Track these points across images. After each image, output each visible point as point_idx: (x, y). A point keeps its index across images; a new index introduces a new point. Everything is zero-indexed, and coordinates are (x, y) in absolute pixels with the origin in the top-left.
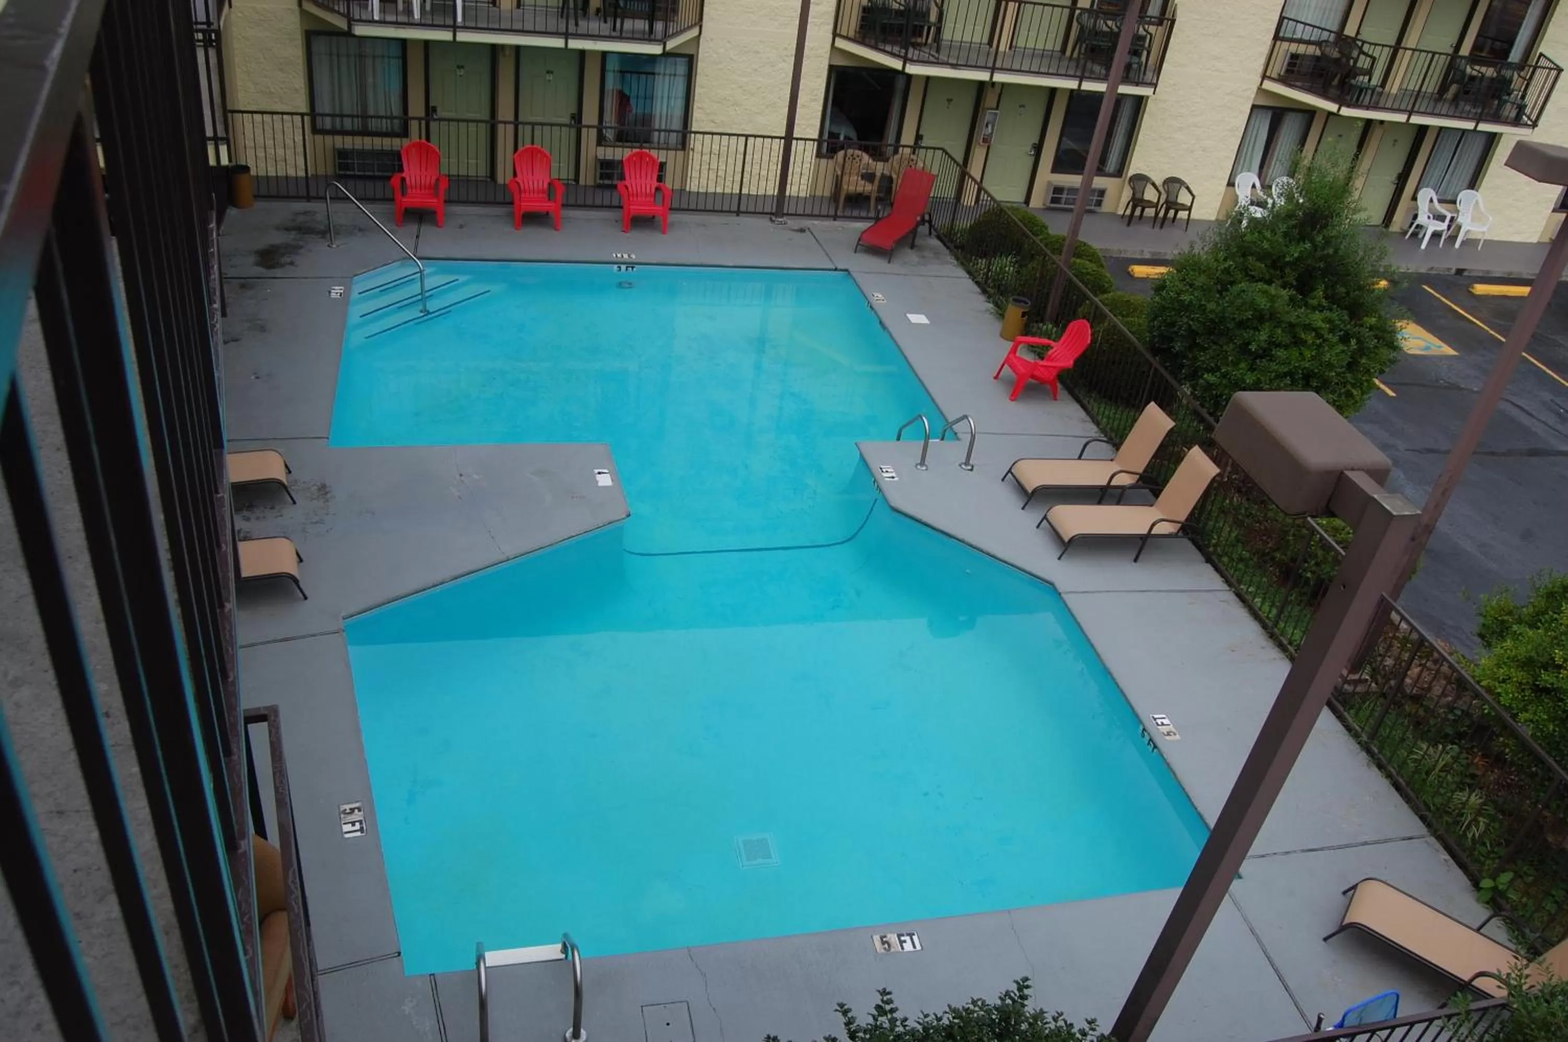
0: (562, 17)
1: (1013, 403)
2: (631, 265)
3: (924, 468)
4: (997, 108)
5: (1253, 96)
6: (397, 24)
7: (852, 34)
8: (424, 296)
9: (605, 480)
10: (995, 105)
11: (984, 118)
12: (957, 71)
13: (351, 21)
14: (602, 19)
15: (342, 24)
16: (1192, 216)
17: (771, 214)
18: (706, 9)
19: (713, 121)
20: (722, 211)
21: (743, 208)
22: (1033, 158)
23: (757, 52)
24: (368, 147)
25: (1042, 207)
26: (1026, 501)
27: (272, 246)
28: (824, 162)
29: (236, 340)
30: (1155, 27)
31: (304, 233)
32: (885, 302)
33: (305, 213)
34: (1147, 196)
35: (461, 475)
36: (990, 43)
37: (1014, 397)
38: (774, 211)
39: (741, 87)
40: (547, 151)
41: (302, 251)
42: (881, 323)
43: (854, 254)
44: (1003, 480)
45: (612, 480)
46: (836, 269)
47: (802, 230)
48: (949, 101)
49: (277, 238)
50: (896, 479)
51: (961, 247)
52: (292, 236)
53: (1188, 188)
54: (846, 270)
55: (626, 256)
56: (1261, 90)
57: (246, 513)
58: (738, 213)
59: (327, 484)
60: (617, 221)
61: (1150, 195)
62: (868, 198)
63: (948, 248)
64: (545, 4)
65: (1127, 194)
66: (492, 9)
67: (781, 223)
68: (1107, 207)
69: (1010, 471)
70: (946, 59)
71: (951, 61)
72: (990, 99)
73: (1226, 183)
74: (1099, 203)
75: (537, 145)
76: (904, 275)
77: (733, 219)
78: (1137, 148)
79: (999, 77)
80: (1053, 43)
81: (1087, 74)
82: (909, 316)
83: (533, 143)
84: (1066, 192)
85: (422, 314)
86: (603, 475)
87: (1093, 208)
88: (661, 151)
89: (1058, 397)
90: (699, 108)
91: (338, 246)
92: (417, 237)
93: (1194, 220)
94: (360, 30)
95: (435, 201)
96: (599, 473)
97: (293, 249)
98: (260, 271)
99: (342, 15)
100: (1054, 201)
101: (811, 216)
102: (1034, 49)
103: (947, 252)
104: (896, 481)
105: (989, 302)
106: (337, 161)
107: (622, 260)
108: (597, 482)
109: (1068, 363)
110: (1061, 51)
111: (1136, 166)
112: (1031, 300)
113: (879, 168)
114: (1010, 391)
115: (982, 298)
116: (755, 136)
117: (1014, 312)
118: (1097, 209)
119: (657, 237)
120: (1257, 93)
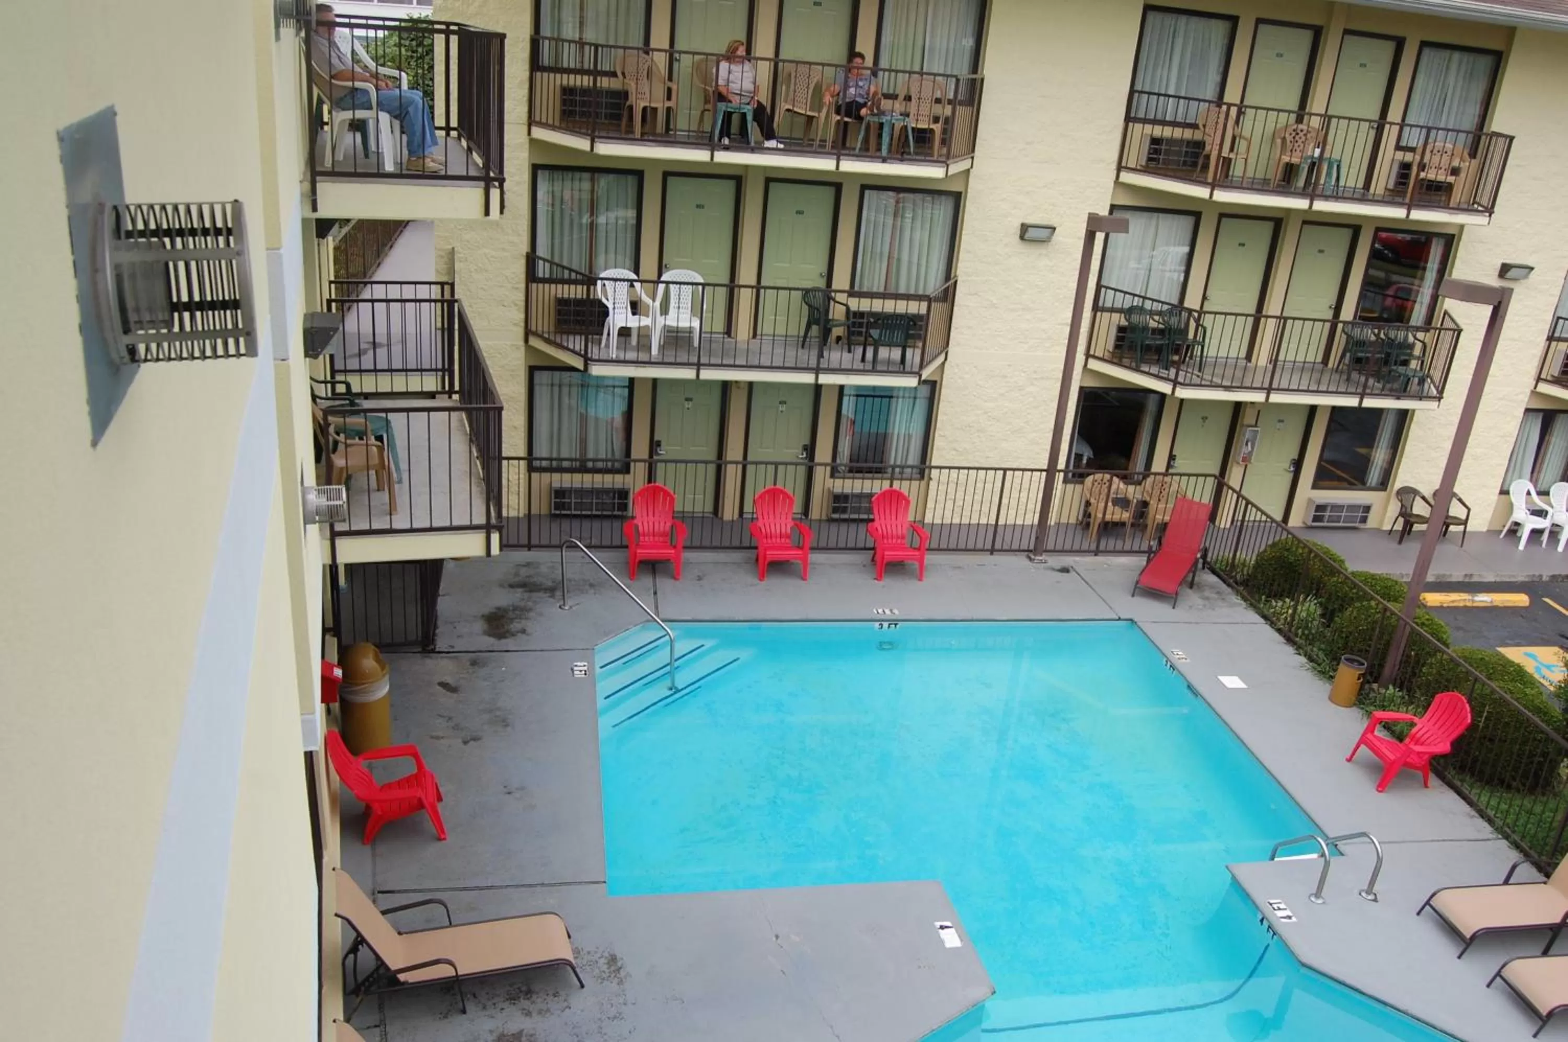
0: (803, 347)
1: (1382, 796)
2: (894, 622)
3: (1320, 901)
4: (1256, 426)
5: (1526, 399)
6: (637, 363)
7: (1107, 356)
8: (671, 667)
9: (951, 939)
10: (1254, 423)
11: (1244, 435)
12: (1231, 393)
13: (587, 360)
14: (846, 347)
15: (578, 363)
16: (1468, 529)
17: (1029, 551)
18: (952, 334)
19: (955, 450)
20: (974, 550)
21: (998, 546)
22: (1292, 475)
23: (1005, 377)
24: (587, 485)
25: (1301, 525)
26: (1461, 949)
27: (499, 609)
28: (1070, 487)
29: (475, 739)
30: (1423, 334)
31: (531, 591)
32: (1188, 661)
33: (528, 565)
34: (1416, 511)
35: (777, 937)
36: (1249, 357)
37: (1382, 786)
38: (1032, 547)
39: (986, 413)
40: (790, 492)
41: (532, 614)
42: (1190, 687)
43: (1130, 598)
44: (1418, 914)
45: (962, 940)
46: (1119, 619)
47: (1065, 570)
48: (1204, 419)
49: (503, 599)
50: (1294, 919)
51: (1245, 583)
52: (518, 595)
53: (1460, 500)
54: (1131, 620)
55: (888, 612)
56: (1534, 393)
57: (524, 1003)
58: (992, 551)
59: (619, 956)
60: (864, 566)
61: (1420, 508)
62: (1123, 524)
63: (1229, 585)
64: (784, 333)
65: (1394, 507)
66: (727, 340)
67: (1041, 562)
68: (1372, 522)
69: (1428, 903)
70: (1219, 382)
71: (1225, 383)
72: (1248, 418)
73: (1498, 491)
74: (1364, 520)
75: (779, 485)
76: (1197, 623)
77: (987, 558)
78: (1404, 460)
79: (1275, 398)
80: (1314, 355)
81: (1368, 391)
82: (1221, 678)
83: (775, 484)
84: (1329, 509)
85: (671, 692)
86: (946, 930)
87: (1357, 525)
88: (904, 482)
89: (1429, 784)
90: (941, 436)
91: (571, 607)
92: (655, 593)
93: (1470, 532)
94: (597, 370)
95: (673, 551)
96: (942, 927)
97: (521, 611)
98: (489, 642)
99: (579, 354)
100: (1316, 519)
101: (1071, 552)
102: (1295, 362)
103: (1229, 590)
104: (1294, 923)
105: (1300, 654)
106: (553, 500)
107: (883, 617)
108: (942, 942)
109: (1444, 747)
110: (1322, 363)
111: (1403, 478)
112: (1366, 659)
113: (1132, 492)
114: (1377, 778)
115: (1290, 650)
116: (1014, 470)
117: (1348, 674)
118: (1362, 526)
119: (914, 584)
120: (1530, 397)
